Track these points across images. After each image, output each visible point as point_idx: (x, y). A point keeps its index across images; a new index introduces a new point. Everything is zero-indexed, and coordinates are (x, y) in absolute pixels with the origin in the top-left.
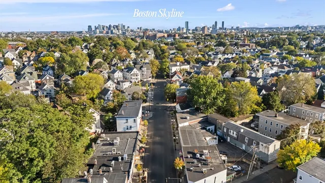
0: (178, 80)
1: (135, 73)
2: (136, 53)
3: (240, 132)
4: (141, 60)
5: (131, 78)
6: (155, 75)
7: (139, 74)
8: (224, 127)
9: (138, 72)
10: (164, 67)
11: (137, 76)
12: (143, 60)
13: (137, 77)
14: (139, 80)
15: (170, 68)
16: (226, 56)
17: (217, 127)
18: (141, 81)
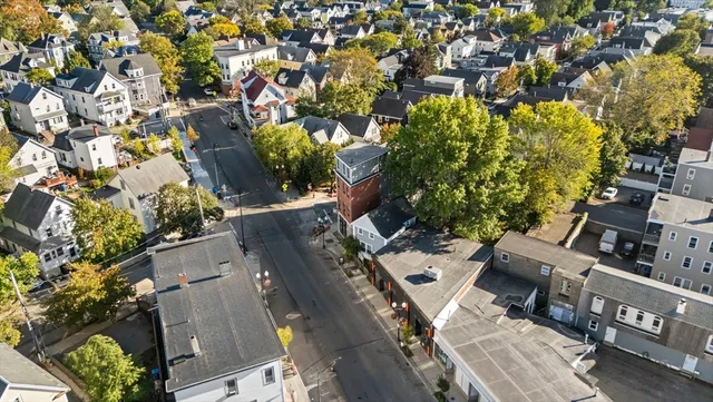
0: (275, 104)
1: (110, 89)
2: (74, 16)
3: (673, 312)
4: (105, 39)
5: (101, 112)
6: (175, 89)
7: (126, 94)
8: (592, 295)
9: (119, 86)
10: (203, 60)
11: (118, 100)
12: (112, 39)
13: (119, 105)
14: (130, 113)
15: (222, 60)
16: (331, 13)
17: (553, 292)
18: (136, 114)
